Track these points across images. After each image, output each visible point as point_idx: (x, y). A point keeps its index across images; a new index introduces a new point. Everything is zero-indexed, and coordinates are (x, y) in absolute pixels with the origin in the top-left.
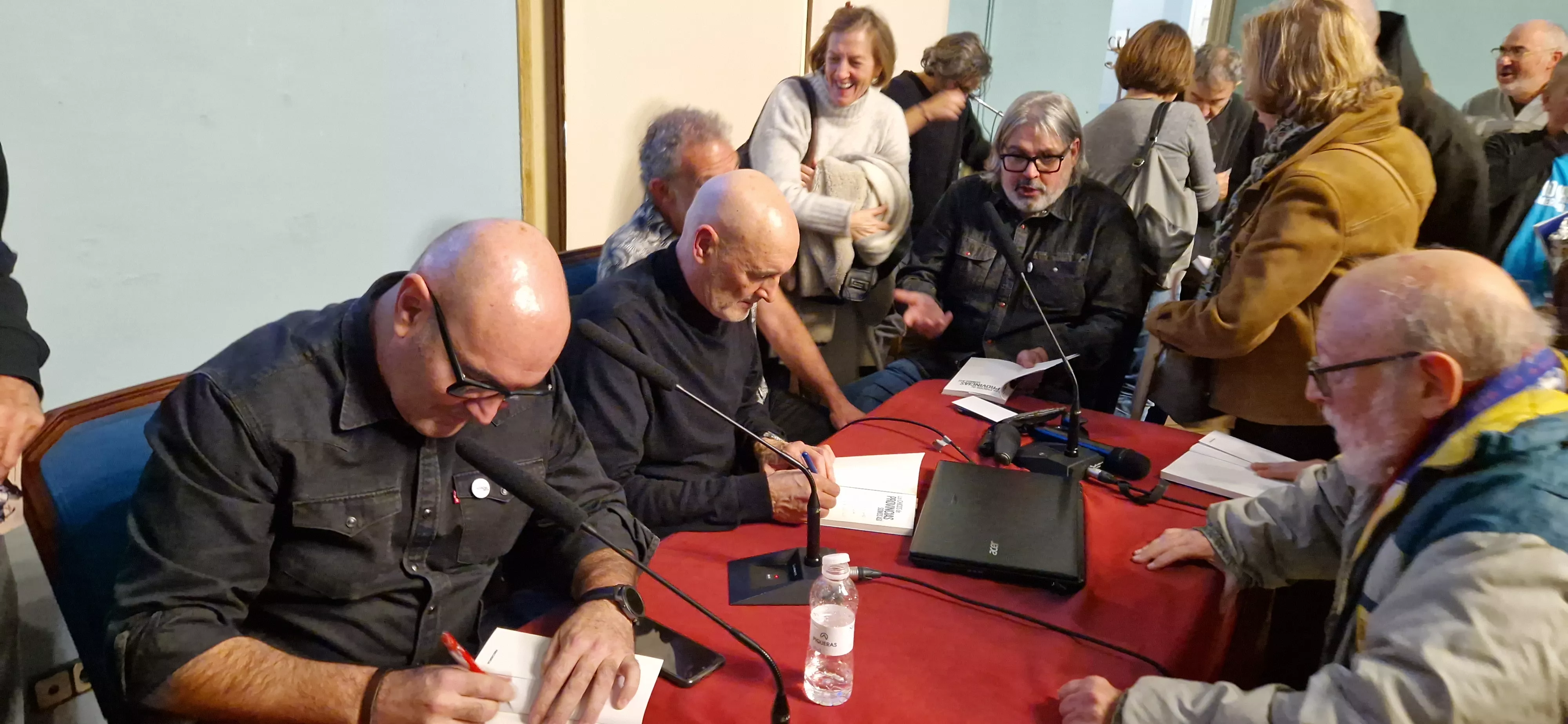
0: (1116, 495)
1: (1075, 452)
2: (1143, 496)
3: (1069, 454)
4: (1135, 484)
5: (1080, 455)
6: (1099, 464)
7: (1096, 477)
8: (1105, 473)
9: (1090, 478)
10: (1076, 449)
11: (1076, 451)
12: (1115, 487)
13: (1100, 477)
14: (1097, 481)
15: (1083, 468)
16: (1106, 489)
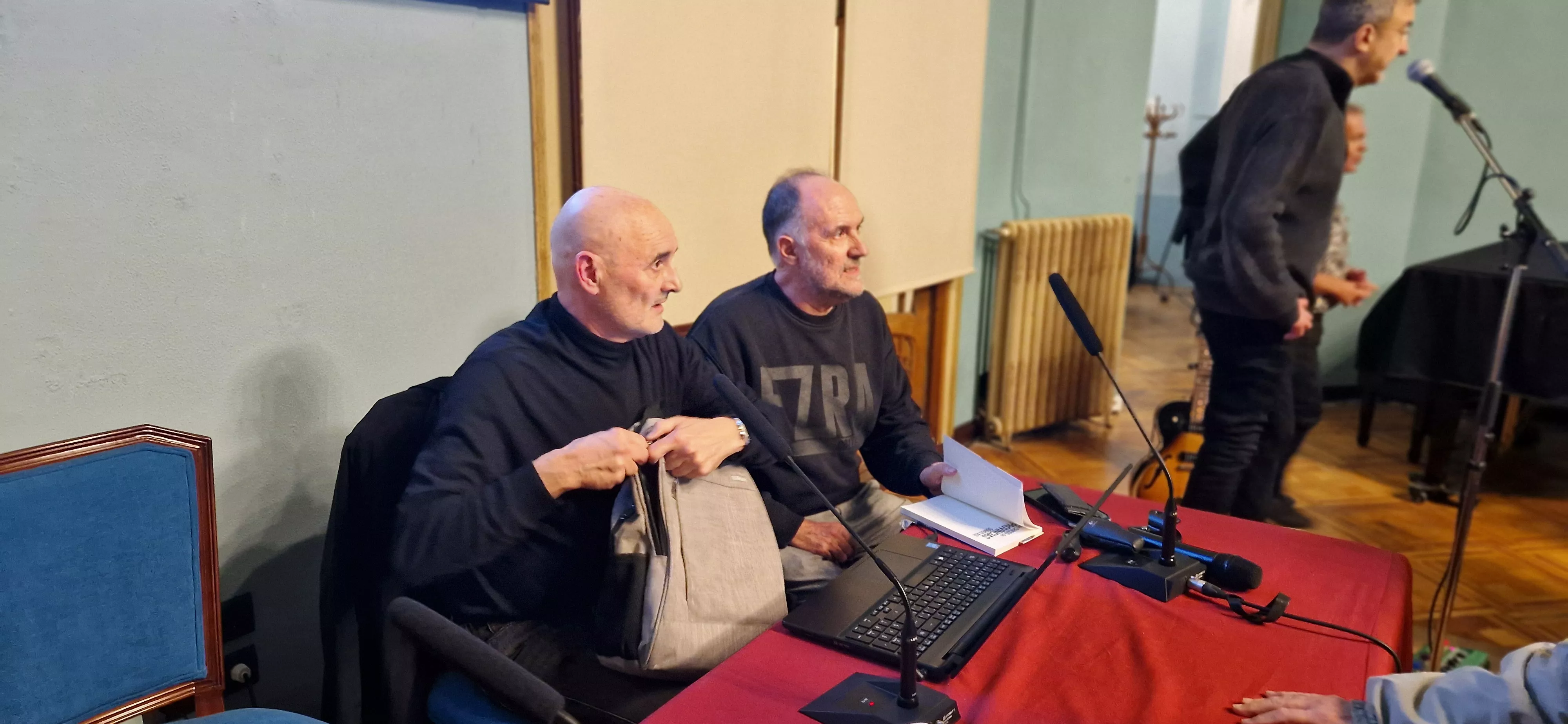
0: (1224, 612)
1: (1172, 560)
2: (1257, 613)
3: (1166, 563)
4: (1245, 597)
5: (1177, 563)
6: (1201, 573)
7: (1200, 590)
8: (1210, 585)
9: (1192, 591)
10: (1173, 556)
11: (1173, 558)
12: (1225, 603)
13: (1204, 590)
14: (1201, 595)
15: (1183, 579)
16: (1211, 605)
